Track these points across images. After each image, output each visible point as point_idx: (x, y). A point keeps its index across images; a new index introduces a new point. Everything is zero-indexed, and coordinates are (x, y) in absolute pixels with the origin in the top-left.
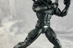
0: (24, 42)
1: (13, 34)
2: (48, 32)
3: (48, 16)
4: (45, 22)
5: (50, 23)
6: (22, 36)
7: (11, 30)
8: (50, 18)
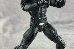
0: (20, 45)
1: (7, 35)
2: (46, 30)
3: (42, 11)
4: (40, 18)
5: (46, 18)
6: (19, 35)
7: (5, 30)
8: (45, 12)
